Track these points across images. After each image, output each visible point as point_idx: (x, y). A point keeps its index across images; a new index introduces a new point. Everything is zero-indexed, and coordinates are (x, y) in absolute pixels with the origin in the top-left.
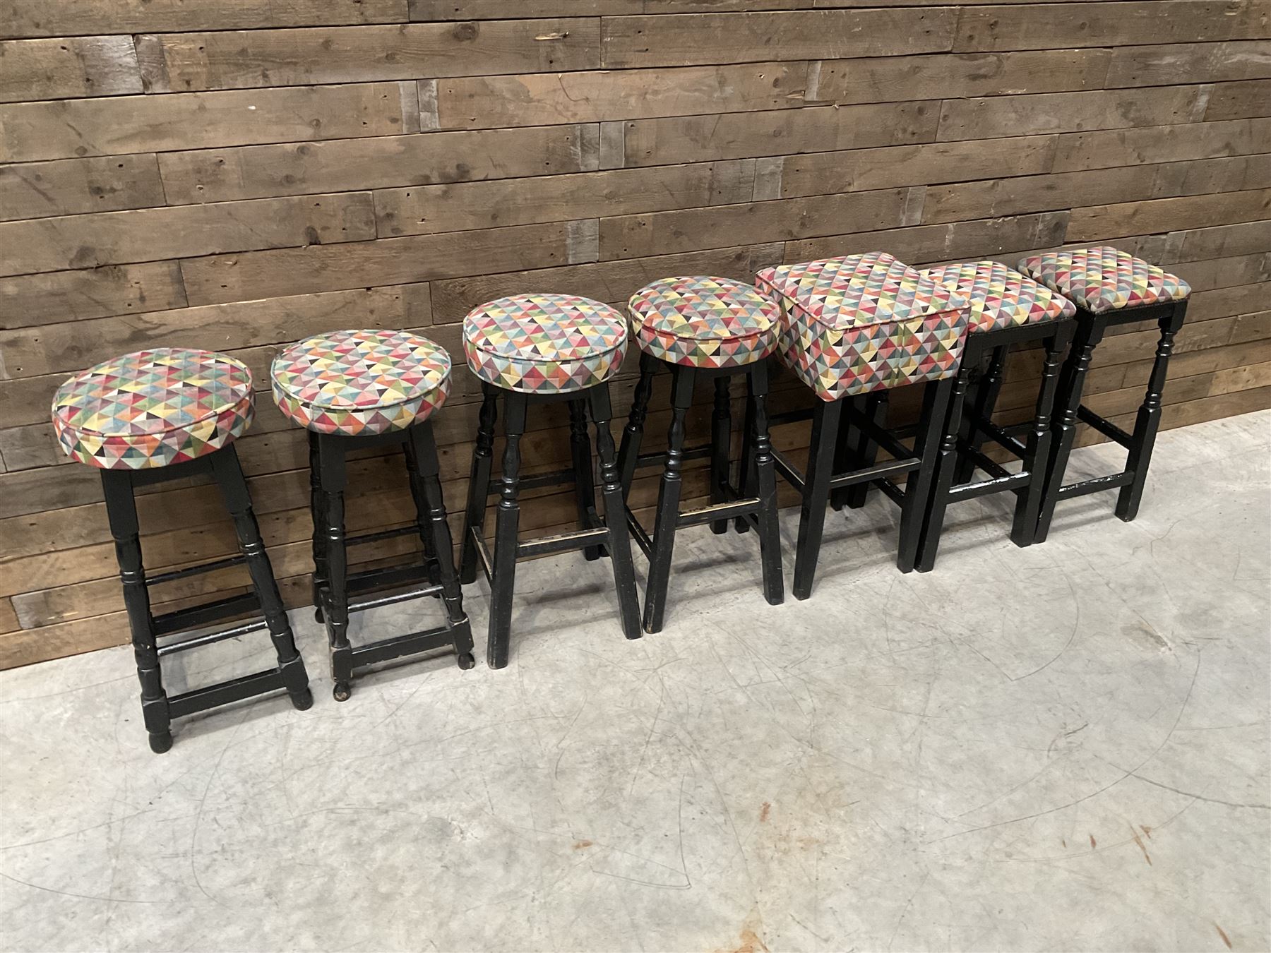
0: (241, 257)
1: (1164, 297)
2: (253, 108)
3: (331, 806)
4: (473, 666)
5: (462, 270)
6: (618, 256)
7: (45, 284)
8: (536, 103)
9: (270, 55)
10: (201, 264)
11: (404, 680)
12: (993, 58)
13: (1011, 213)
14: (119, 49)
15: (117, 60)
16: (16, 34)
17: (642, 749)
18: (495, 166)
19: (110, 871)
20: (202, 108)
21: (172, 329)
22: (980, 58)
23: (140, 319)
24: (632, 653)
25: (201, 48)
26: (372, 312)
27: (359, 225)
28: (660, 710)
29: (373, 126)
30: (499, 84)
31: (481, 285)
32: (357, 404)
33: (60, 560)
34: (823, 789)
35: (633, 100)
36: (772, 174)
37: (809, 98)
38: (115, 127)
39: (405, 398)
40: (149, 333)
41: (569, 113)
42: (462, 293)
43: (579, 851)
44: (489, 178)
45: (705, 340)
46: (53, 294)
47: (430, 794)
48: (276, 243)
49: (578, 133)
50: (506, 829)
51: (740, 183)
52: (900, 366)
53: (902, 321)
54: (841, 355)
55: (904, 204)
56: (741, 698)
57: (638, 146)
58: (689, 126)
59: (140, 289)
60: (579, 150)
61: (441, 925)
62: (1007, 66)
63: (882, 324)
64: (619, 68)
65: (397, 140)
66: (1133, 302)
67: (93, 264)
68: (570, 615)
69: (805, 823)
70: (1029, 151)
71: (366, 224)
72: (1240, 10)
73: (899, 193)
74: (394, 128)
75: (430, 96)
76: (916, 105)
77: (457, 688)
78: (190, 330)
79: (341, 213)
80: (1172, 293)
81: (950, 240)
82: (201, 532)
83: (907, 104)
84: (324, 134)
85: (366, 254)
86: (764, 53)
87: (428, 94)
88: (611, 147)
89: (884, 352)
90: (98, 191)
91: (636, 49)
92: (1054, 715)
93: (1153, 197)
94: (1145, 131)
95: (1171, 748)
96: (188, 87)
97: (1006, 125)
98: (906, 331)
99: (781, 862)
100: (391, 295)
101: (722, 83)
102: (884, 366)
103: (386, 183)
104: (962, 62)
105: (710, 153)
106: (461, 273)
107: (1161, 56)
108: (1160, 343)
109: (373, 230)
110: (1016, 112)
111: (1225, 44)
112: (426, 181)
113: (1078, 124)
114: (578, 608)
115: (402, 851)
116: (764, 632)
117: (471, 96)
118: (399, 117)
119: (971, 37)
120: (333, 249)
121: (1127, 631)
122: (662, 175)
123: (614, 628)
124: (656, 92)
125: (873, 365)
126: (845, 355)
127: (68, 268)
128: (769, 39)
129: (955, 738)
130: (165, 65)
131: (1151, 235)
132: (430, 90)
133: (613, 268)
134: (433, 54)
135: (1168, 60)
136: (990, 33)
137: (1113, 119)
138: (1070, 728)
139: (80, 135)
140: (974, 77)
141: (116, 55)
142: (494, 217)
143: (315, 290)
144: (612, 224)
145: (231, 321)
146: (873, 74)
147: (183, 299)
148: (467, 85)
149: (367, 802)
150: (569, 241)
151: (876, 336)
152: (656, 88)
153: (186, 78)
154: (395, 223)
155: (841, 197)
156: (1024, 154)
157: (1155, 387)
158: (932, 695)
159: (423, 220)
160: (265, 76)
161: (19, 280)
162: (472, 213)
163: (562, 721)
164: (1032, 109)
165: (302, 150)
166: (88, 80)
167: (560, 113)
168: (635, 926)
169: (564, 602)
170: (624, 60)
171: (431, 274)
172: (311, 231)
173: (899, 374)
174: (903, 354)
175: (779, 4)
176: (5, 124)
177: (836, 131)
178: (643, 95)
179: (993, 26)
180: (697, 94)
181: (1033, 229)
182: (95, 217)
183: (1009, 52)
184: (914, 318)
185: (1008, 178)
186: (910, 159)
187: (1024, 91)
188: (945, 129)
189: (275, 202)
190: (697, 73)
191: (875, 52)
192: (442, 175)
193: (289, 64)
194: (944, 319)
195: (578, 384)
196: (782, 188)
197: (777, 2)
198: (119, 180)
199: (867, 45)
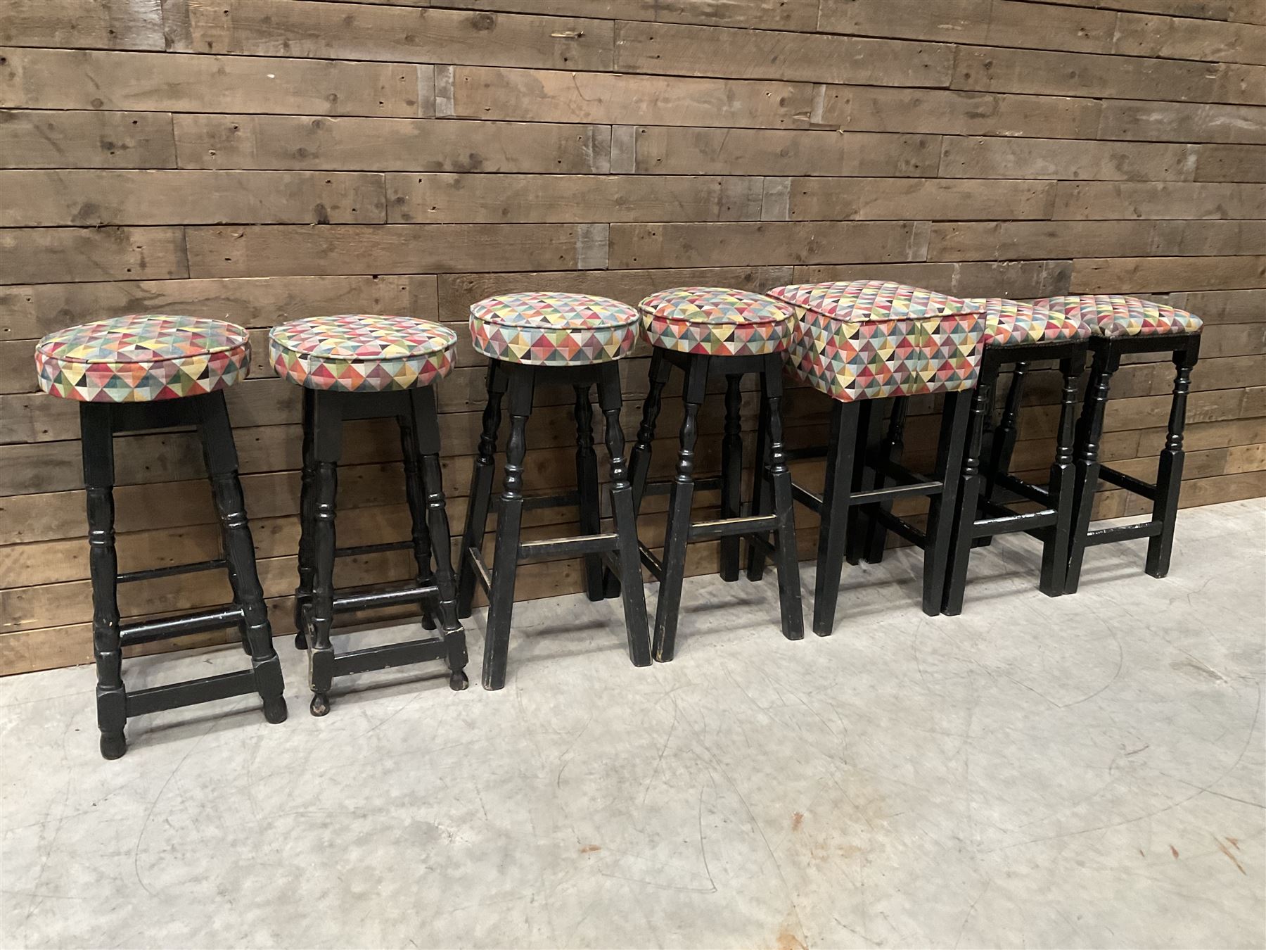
0: (248, 229)
1: (1177, 328)
2: (272, 76)
3: (301, 810)
4: (467, 687)
5: (472, 265)
6: (627, 265)
7: (43, 239)
8: (550, 100)
9: (293, 25)
10: (207, 233)
11: (390, 698)
12: (989, 98)
13: (1014, 258)
14: (146, 4)
15: (144, 16)
17: (655, 763)
18: (507, 159)
19: (38, 868)
20: (221, 72)
21: (170, 300)
22: (977, 97)
23: (139, 287)
24: (641, 678)
25: (226, 12)
26: (377, 301)
27: (369, 207)
28: (673, 728)
29: (388, 108)
30: (516, 77)
31: (489, 281)
32: (358, 355)
33: (25, 556)
34: (861, 801)
35: (644, 106)
36: (781, 194)
37: (814, 121)
38: (133, 82)
39: (408, 353)
40: (146, 303)
41: (583, 113)
42: (470, 290)
43: (586, 855)
44: (501, 171)
45: (719, 325)
46: (52, 251)
47: (414, 799)
48: (285, 219)
49: (590, 133)
50: (500, 833)
51: (749, 200)
52: (918, 370)
53: (918, 319)
54: (858, 350)
55: (910, 238)
56: (763, 719)
57: (648, 153)
58: (698, 137)
59: (142, 253)
60: (590, 151)
61: (423, 924)
62: (1003, 107)
63: (899, 320)
64: (631, 72)
65: (413, 122)
66: (1146, 330)
67: (96, 222)
68: (573, 646)
69: (844, 832)
70: (1029, 195)
71: (377, 206)
72: (1219, 74)
73: (904, 226)
74: (409, 111)
75: (447, 82)
76: (918, 138)
77: (448, 706)
78: (189, 303)
79: (352, 192)
80: (1184, 325)
81: (956, 281)
82: (180, 536)
83: (909, 136)
84: (341, 111)
85: (376, 238)
86: (772, 72)
87: (444, 80)
88: (622, 151)
89: (902, 352)
90: (109, 147)
91: (648, 55)
92: (1110, 737)
93: (1152, 255)
94: (1139, 186)
95: (1244, 768)
96: (209, 51)
97: (1006, 166)
98: (923, 331)
99: (819, 868)
100: (398, 285)
101: (731, 97)
102: (901, 368)
103: (398, 165)
104: (960, 99)
105: (718, 167)
106: (471, 268)
107: (1149, 112)
108: (1177, 381)
109: (383, 214)
110: (1013, 153)
111: (1208, 106)
112: (438, 169)
113: (1076, 174)
114: (581, 640)
115: (381, 852)
116: (784, 663)
117: (487, 86)
118: (414, 100)
119: (967, 76)
120: (342, 230)
121: (1176, 666)
122: (673, 184)
123: (622, 658)
124: (666, 100)
125: (891, 365)
126: (862, 350)
127: (70, 223)
128: (775, 59)
129: (1004, 757)
130: (189, 25)
131: (1153, 294)
132: (446, 76)
133: (623, 277)
134: (452, 40)
135: (1155, 117)
136: (985, 73)
137: (1107, 171)
138: (1130, 749)
139: (97, 86)
140: (974, 116)
141: (143, 10)
142: (505, 212)
143: (321, 273)
144: (622, 231)
145: (232, 298)
146: (875, 102)
147: (185, 269)
148: (484, 74)
149: (342, 806)
150: (579, 245)
151: (892, 333)
152: (666, 95)
153: (209, 40)
154: (405, 209)
155: (847, 225)
156: (1024, 198)
157: (1175, 428)
158: (974, 718)
159: (434, 208)
160: (286, 45)
161: (18, 232)
162: (483, 206)
163: (565, 736)
164: (1030, 152)
165: (317, 124)
166: (112, 32)
167: (573, 112)
168: (653, 929)
169: (566, 635)
170: (636, 65)
171: (439, 266)
172: (320, 209)
173: (918, 379)
174: (920, 356)
175: (784, 25)
176: (24, 68)
177: (841, 156)
178: (654, 101)
179: (988, 66)
180: (706, 106)
181: (1038, 276)
182: (104, 173)
183: (1004, 93)
184: (930, 318)
185: (1009, 220)
186: (914, 191)
187: (1020, 134)
188: (947, 166)
189: (287, 177)
190: (706, 85)
191: (877, 81)
192: (455, 164)
193: (311, 36)
194: (961, 322)
195: (590, 358)
196: (790, 210)
197: (782, 23)
198: (132, 137)
199: (869, 73)
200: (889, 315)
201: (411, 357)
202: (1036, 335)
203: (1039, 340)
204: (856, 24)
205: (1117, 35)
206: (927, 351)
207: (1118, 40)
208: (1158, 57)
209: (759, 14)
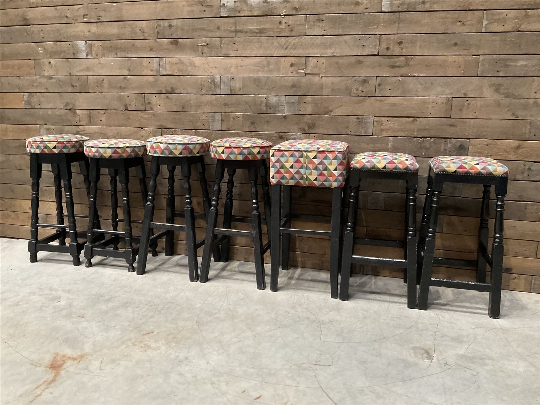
0: (107, 111)
2: (113, 64)
3: (43, 284)
6: (229, 129)
7: (57, 112)
8: (197, 68)
9: (118, 48)
10: (95, 112)
12: (403, 58)
13: (427, 136)
14: (82, 45)
16: (60, 40)
17: (142, 305)
18: (184, 89)
20: (99, 63)
21: (86, 132)
22: (395, 58)
23: (79, 128)
24: (184, 284)
25: (101, 45)
27: (140, 105)
28: (165, 299)
29: (145, 72)
30: (185, 60)
31: (178, 132)
33: (51, 205)
34: (179, 337)
35: (233, 69)
36: (293, 103)
37: (307, 72)
38: (78, 67)
40: (80, 132)
41: (209, 72)
43: (78, 318)
44: (182, 93)
46: (59, 116)
47: (68, 291)
48: (116, 108)
49: (213, 79)
51: (279, 105)
52: (307, 174)
53: (305, 151)
54: (274, 162)
55: (362, 124)
56: (198, 306)
57: (235, 86)
58: (255, 80)
59: (79, 117)
60: (213, 86)
62: (412, 62)
63: (295, 151)
64: (226, 57)
65: (153, 77)
66: (461, 170)
67: (68, 108)
69: (156, 342)
70: (434, 105)
71: (142, 105)
73: (358, 118)
74: (151, 73)
76: (362, 78)
77: (119, 275)
78: (91, 133)
79: (135, 100)
81: (391, 145)
83: (356, 77)
84: (132, 74)
85: (142, 115)
86: (286, 53)
87: (162, 62)
88: (225, 86)
89: (297, 165)
90: (73, 86)
91: (233, 49)
92: (320, 357)
93: (531, 140)
94: (514, 101)
96: (97, 57)
97: (416, 91)
99: (128, 346)
100: (149, 132)
101: (269, 64)
102: (298, 172)
103: (148, 91)
104: (385, 59)
105: (264, 91)
106: (172, 127)
107: (517, 60)
109: (144, 107)
110: (422, 85)
112: (161, 92)
113: (465, 94)
115: (39, 298)
116: (240, 294)
117: (176, 64)
118: (153, 70)
119: (388, 48)
120: (132, 112)
121: (416, 348)
122: (245, 98)
124: (241, 66)
125: (292, 171)
127: (63, 108)
128: (287, 48)
129: (259, 345)
130: (92, 50)
134: (165, 49)
135: (521, 63)
136: (398, 47)
137: (488, 92)
138: (320, 363)
139: (70, 69)
140: (393, 67)
141: (81, 47)
142: (183, 108)
143: (126, 126)
144: (227, 116)
145: (102, 132)
146: (337, 63)
147: (90, 123)
148: (175, 60)
149: (52, 287)
150: (210, 120)
151: (292, 156)
152: (242, 64)
153: (97, 54)
154: (151, 106)
155: (327, 117)
156: (430, 106)
158: (275, 331)
159: (160, 106)
160: (116, 54)
161: (52, 110)
162: (175, 105)
163: (132, 291)
164: (432, 84)
165: (125, 78)
166: (74, 53)
167: (206, 72)
168: (57, 339)
170: (229, 53)
171: (161, 125)
172: (126, 105)
173: (307, 178)
174: (307, 168)
175: (290, 34)
176: (54, 65)
177: (321, 87)
178: (237, 67)
179: (400, 43)
180: (258, 68)
181: (445, 146)
182: (71, 94)
183: (412, 56)
184: (311, 151)
185: (422, 117)
186: (362, 102)
187: (424, 75)
188: (380, 90)
189: (117, 95)
190: (257, 60)
191: (337, 54)
192: (166, 91)
193: (123, 51)
194: (328, 155)
195: (167, 154)
196: (298, 109)
197: (289, 33)
198: (78, 83)
199: (333, 51)
200: (291, 148)
201: (108, 148)
202: (380, 166)
203: (383, 169)
204: (325, 31)
205: (485, 22)
206: (310, 166)
207: (486, 25)
208: (519, 31)
209: (279, 30)
